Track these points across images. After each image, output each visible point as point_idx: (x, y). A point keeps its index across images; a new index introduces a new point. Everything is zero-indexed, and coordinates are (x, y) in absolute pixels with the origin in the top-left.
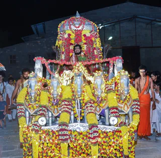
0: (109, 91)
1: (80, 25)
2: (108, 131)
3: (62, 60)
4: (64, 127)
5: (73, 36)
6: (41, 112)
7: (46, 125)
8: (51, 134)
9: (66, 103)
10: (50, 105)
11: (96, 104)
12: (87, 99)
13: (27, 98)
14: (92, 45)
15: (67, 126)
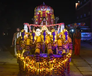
0: (58, 39)
1: (45, 8)
3: (36, 24)
5: (42, 14)
6: (27, 48)
9: (38, 44)
10: (31, 45)
11: (52, 45)
12: (48, 42)
13: (21, 41)
14: (51, 17)
15: (39, 55)
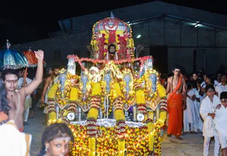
0: (137, 88)
1: (114, 25)
2: (135, 127)
4: (92, 123)
5: (107, 36)
6: (71, 108)
7: (75, 120)
8: (79, 129)
9: (95, 99)
10: (80, 101)
11: (124, 101)
12: (115, 96)
13: (58, 93)
14: (126, 45)
15: (95, 121)
